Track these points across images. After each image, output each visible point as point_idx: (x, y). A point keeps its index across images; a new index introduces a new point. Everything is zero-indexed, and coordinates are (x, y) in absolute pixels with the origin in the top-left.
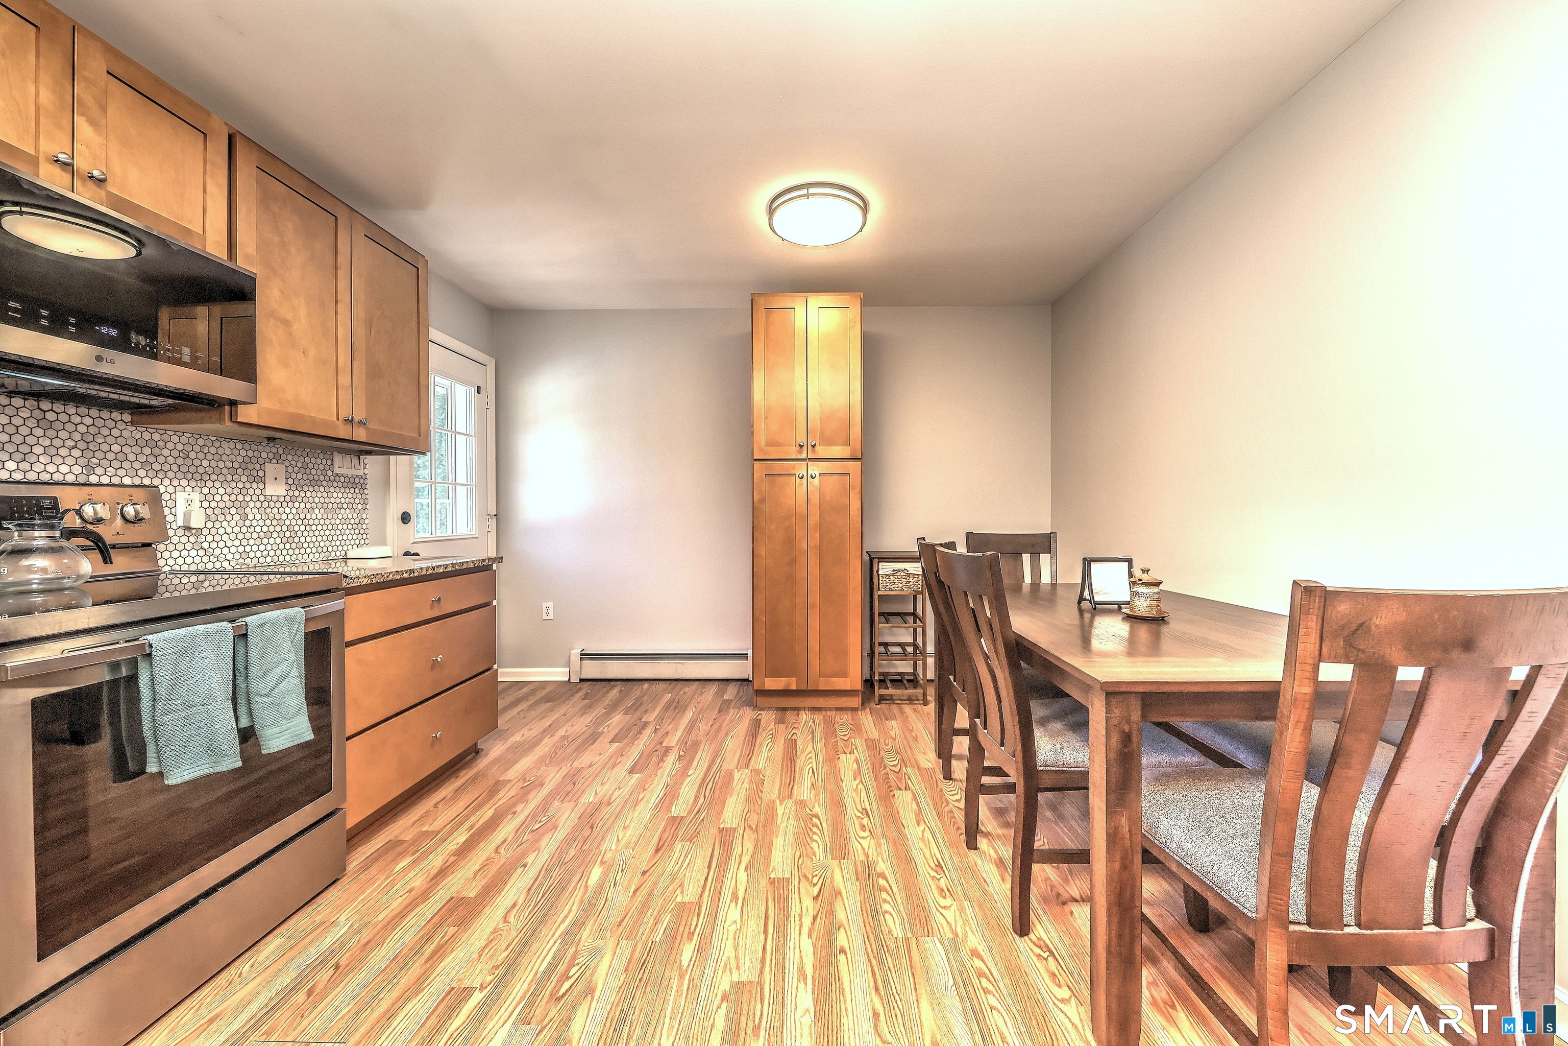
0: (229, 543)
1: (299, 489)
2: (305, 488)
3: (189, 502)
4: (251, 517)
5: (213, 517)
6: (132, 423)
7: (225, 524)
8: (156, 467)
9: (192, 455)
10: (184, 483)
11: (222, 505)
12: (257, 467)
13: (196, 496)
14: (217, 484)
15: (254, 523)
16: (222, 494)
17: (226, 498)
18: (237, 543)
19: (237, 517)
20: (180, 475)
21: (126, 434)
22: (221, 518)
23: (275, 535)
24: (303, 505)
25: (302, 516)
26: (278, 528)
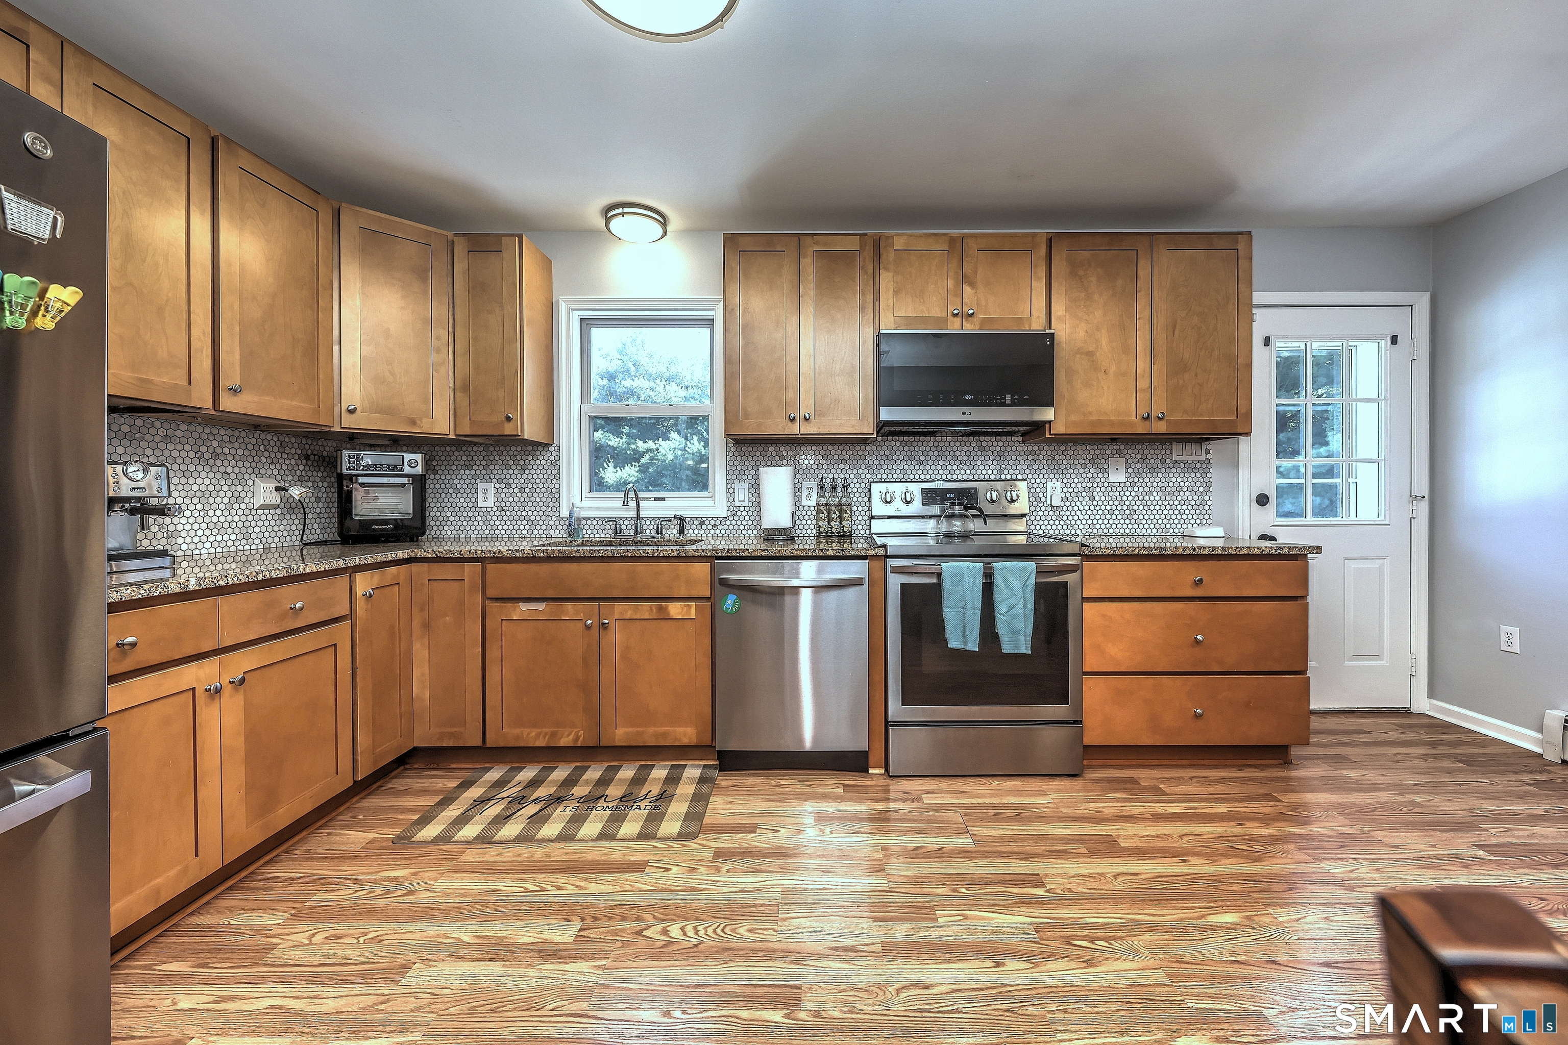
0: (1081, 517)
1: (1138, 476)
2: (1144, 475)
3: (1054, 489)
4: (1097, 498)
5: (1070, 499)
6: (1023, 442)
7: (1078, 503)
8: (1035, 467)
9: (1057, 457)
10: (1052, 476)
11: (1076, 490)
12: (1103, 461)
13: (1058, 485)
14: (1073, 476)
15: (1100, 503)
16: (1077, 483)
17: (1079, 485)
18: (1087, 517)
19: (1087, 499)
20: (1049, 471)
21: (1019, 449)
22: (1076, 499)
23: (1117, 512)
24: (1141, 489)
25: (1141, 498)
26: (1119, 508)
